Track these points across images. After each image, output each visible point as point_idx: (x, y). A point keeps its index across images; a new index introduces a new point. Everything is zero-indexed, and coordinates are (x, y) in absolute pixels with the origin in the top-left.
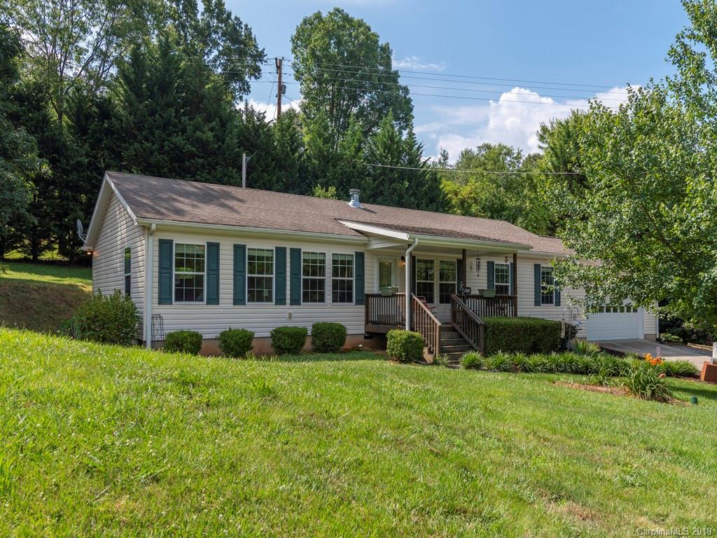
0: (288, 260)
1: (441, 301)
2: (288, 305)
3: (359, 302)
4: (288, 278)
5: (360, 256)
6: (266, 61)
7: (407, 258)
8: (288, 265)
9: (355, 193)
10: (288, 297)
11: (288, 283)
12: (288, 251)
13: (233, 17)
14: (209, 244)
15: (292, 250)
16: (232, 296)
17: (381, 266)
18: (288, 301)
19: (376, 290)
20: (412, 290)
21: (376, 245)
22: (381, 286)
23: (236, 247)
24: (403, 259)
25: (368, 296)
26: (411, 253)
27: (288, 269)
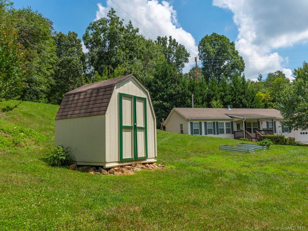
0: (216, 125)
1: (254, 133)
2: (216, 135)
3: (232, 133)
4: (216, 129)
5: (232, 123)
6: (190, 56)
7: (244, 122)
8: (216, 126)
9: (229, 106)
10: (216, 133)
11: (216, 130)
12: (215, 123)
13: (179, 44)
14: (200, 122)
15: (216, 122)
16: (204, 133)
17: (237, 124)
18: (216, 134)
19: (236, 131)
20: (245, 129)
21: (235, 120)
22: (238, 129)
23: (205, 122)
24: (243, 122)
25: (235, 132)
26: (244, 121)
27: (216, 127)
